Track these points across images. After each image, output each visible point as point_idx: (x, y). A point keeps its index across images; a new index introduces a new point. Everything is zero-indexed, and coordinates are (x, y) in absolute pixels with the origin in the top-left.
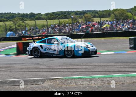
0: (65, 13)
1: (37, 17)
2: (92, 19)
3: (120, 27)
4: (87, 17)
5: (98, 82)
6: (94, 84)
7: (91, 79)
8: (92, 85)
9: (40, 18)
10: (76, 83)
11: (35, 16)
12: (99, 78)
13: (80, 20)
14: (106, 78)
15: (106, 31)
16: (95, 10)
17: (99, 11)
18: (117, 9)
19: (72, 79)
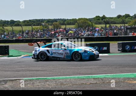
0: (39, 20)
1: (16, 23)
2: (60, 26)
3: (82, 34)
4: (56, 24)
5: (52, 83)
6: (48, 85)
7: (47, 81)
8: (47, 86)
9: (19, 24)
10: (33, 84)
11: (14, 23)
12: (54, 79)
13: (50, 27)
14: (60, 79)
15: (70, 36)
16: (64, 19)
17: (67, 19)
18: (82, 18)
19: (30, 80)
